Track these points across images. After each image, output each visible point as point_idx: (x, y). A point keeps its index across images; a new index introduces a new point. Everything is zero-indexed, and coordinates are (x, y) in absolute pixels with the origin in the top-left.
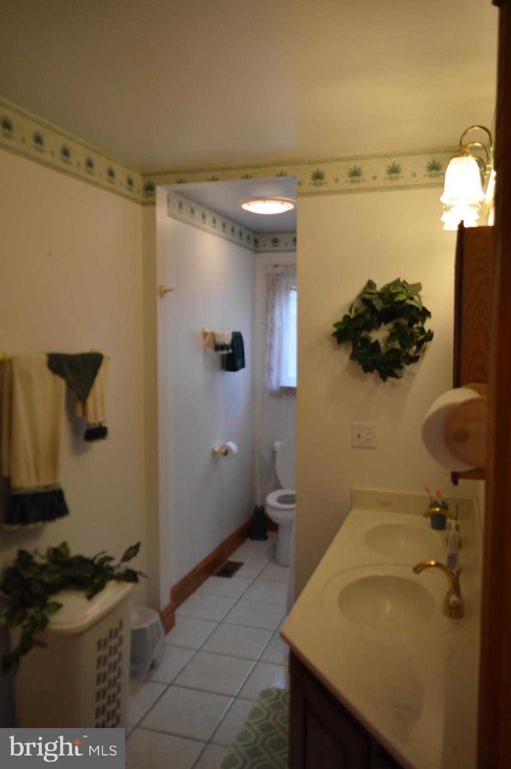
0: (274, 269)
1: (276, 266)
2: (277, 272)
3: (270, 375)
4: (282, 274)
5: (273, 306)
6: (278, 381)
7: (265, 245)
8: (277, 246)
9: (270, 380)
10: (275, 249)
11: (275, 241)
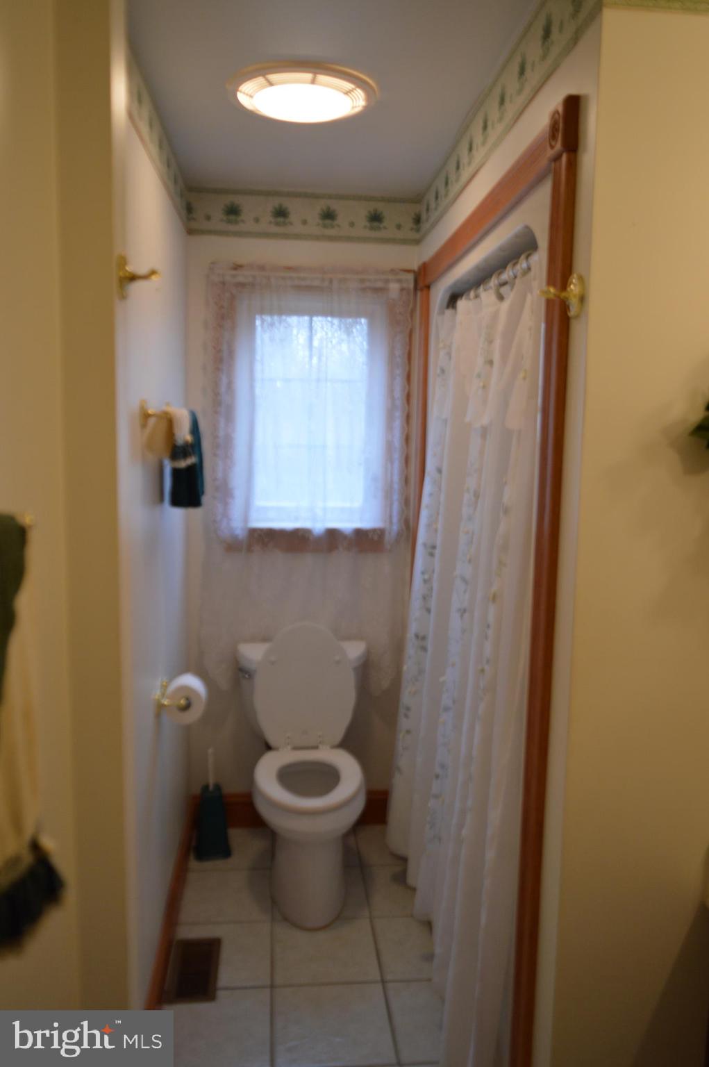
0: (234, 272)
1: (237, 267)
2: (241, 279)
3: (226, 504)
4: (253, 285)
5: (231, 353)
6: (246, 519)
7: (208, 218)
8: (236, 222)
9: (226, 515)
10: (232, 228)
11: (233, 211)
